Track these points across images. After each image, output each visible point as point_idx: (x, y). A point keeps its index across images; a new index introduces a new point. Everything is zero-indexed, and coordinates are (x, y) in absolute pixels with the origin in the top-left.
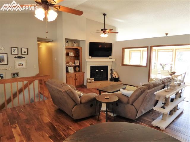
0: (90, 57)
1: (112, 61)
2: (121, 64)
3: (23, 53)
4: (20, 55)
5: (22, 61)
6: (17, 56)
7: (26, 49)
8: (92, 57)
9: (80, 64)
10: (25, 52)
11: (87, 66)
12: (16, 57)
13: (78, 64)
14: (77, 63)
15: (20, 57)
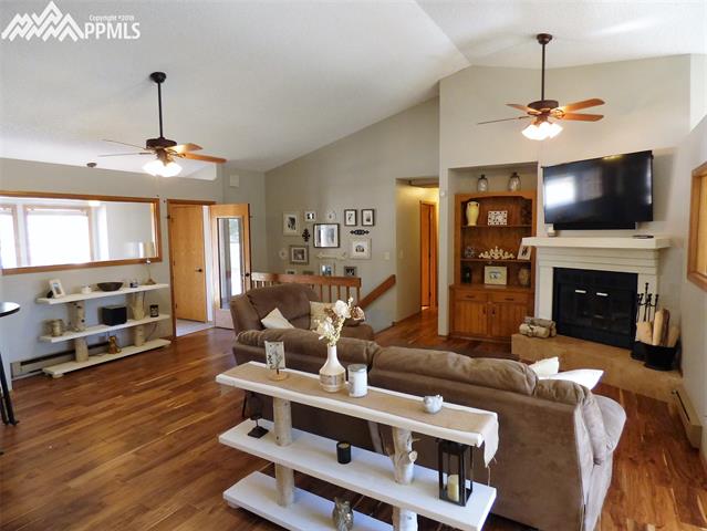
0: (551, 229)
2: (686, 274)
3: (365, 223)
4: (359, 228)
5: (363, 242)
6: (354, 229)
7: (371, 212)
9: (531, 257)
10: (368, 220)
12: (352, 232)
15: (359, 232)
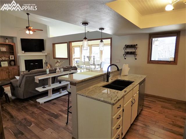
0: (23, 52)
1: (46, 55)
2: (53, 58)
8: (25, 52)
9: (14, 59)
11: (20, 60)
13: (13, 59)
14: (12, 57)
